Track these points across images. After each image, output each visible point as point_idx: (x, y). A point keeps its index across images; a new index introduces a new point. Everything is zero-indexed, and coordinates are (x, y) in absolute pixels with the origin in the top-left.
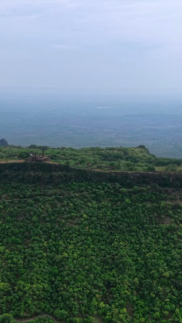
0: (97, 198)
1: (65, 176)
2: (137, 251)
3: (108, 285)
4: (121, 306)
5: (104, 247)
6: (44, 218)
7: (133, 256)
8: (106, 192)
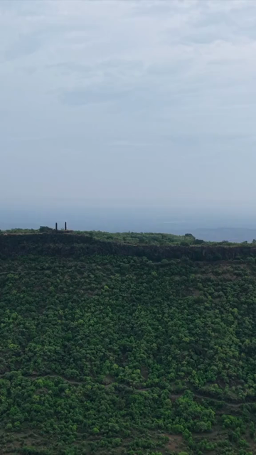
0: (122, 272)
1: (87, 248)
2: (158, 320)
3: (124, 349)
4: (135, 367)
5: (123, 317)
6: (62, 289)
7: (153, 325)
8: (132, 266)
